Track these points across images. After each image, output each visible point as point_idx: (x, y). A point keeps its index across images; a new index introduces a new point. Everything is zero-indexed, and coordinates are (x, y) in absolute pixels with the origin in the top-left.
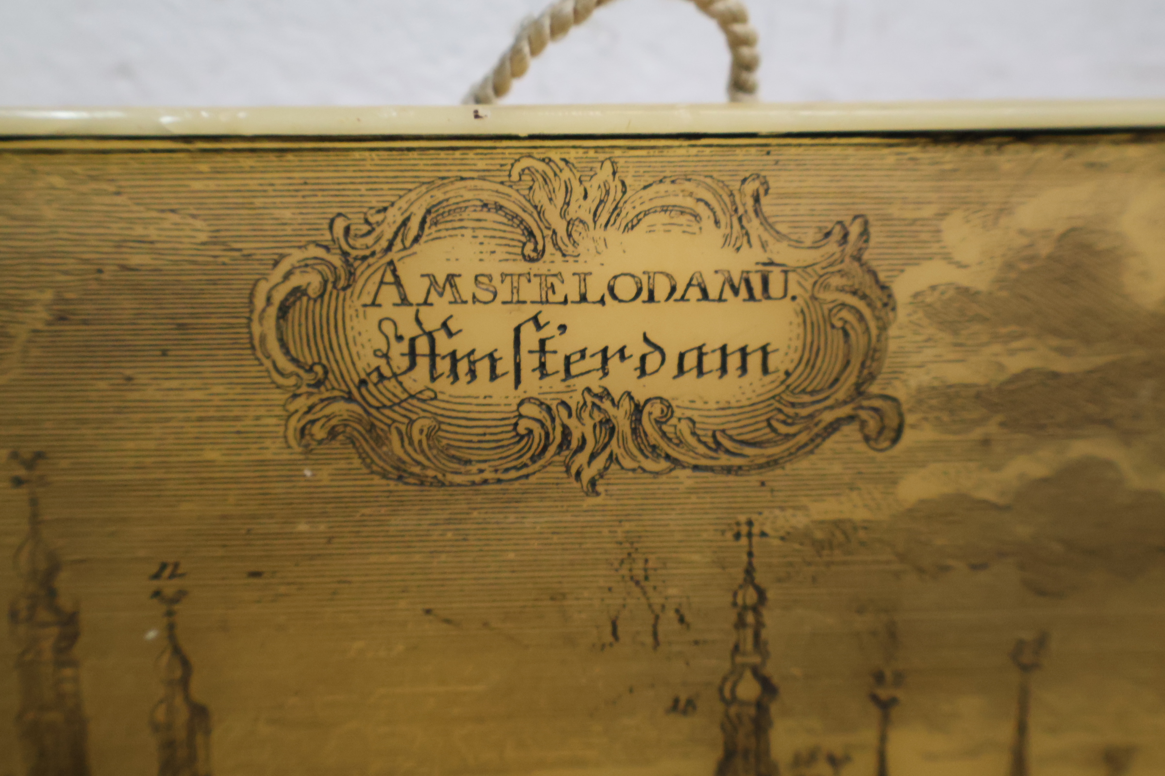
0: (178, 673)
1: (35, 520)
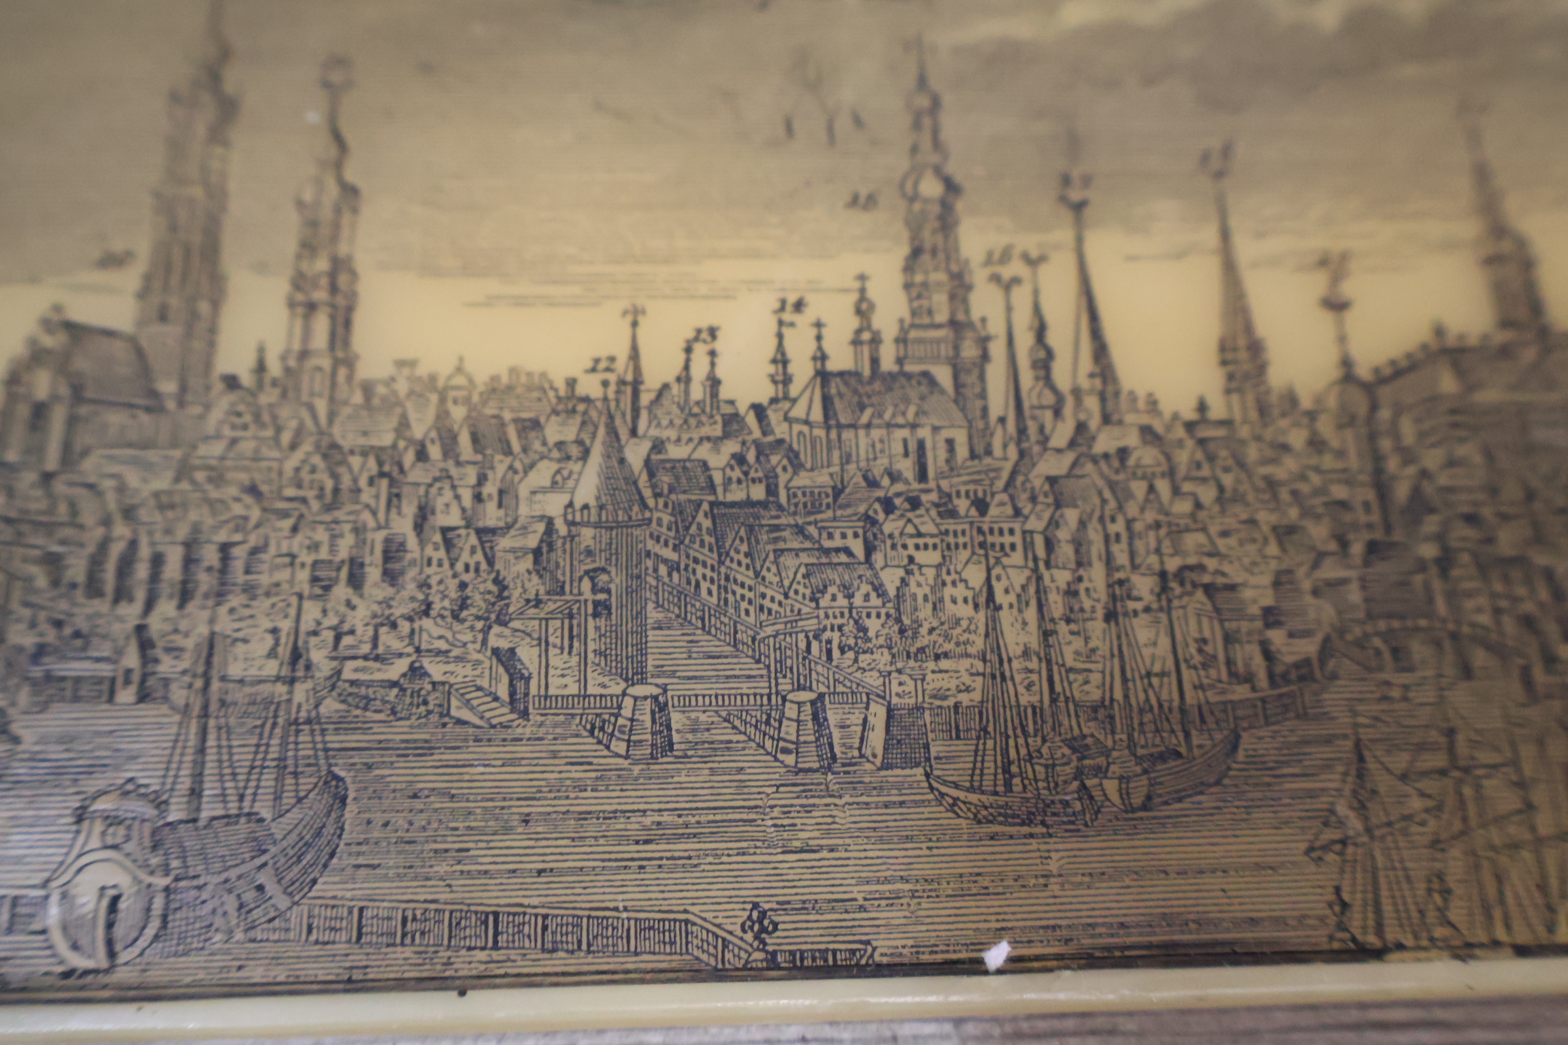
0: (333, 154)
1: (216, 15)
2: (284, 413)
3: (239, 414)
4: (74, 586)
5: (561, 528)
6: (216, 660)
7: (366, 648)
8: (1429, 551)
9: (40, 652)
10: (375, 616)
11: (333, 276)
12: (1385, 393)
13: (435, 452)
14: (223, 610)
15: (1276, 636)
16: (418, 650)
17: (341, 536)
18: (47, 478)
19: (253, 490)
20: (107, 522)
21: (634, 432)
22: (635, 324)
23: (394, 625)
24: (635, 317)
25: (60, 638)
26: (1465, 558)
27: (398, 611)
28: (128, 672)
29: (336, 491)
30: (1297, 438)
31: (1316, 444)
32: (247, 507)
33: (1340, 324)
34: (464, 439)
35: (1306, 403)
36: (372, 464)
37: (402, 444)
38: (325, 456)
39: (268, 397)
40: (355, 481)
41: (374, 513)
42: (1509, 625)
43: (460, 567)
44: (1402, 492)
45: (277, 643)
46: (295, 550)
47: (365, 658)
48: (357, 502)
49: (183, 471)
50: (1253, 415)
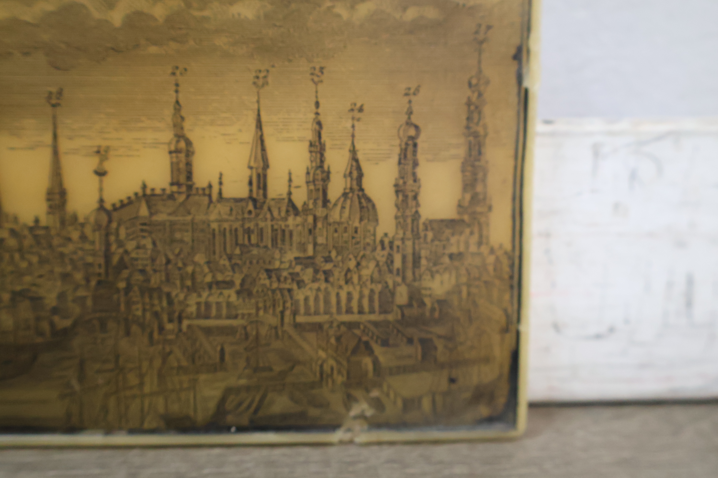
8: (122, 285)
12: (115, 215)
15: (56, 319)
26: (136, 288)
30: (75, 235)
31: (83, 238)
33: (101, 182)
35: (81, 220)
42: (148, 315)
44: (115, 260)
50: (58, 225)
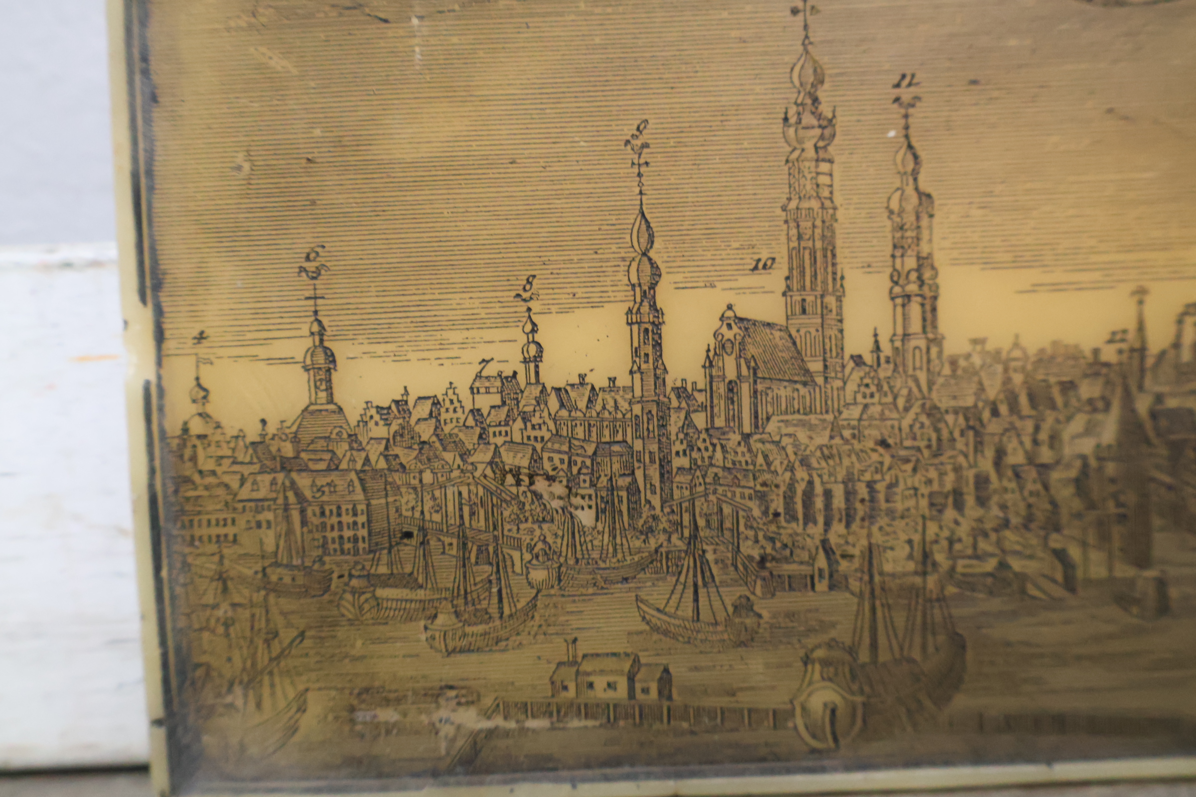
0: (910, 166)
1: (806, 41)
2: (898, 383)
3: (867, 386)
4: (777, 515)
5: (1093, 463)
6: (875, 562)
7: (969, 552)
9: (763, 560)
10: (973, 529)
11: (919, 269)
13: (1003, 409)
14: (875, 529)
16: (1003, 551)
17: (945, 474)
18: (746, 437)
19: (884, 443)
20: (791, 468)
21: (1141, 388)
22: (1141, 302)
23: (986, 535)
24: (1141, 294)
25: (774, 548)
27: (988, 526)
28: (821, 571)
29: (939, 440)
32: (881, 455)
34: (1023, 400)
36: (961, 420)
37: (980, 404)
38: (929, 415)
39: (885, 371)
40: (951, 433)
41: (966, 456)
43: (1026, 493)
45: (912, 547)
46: (917, 485)
47: (969, 557)
48: (954, 449)
49: (835, 430)
